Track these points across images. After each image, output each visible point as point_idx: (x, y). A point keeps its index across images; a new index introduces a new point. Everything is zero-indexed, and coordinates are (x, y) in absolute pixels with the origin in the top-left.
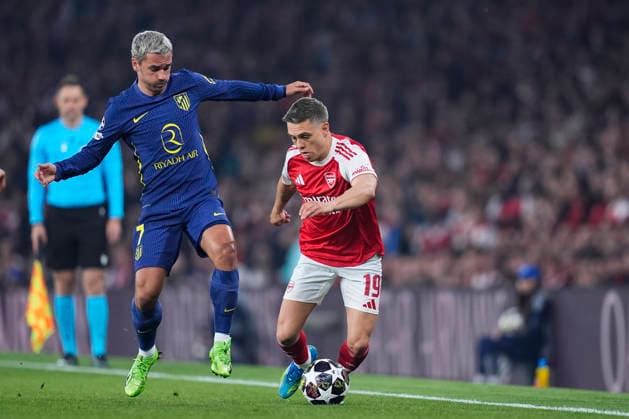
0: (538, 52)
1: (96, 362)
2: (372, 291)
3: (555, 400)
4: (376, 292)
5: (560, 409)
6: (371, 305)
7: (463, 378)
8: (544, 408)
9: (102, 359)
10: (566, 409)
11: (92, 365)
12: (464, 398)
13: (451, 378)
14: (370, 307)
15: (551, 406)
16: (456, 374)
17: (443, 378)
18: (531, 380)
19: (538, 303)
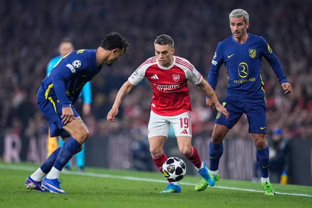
0: (284, 30)
1: (79, 169)
2: (184, 125)
3: (289, 190)
4: (186, 126)
5: (292, 194)
6: (185, 132)
7: (247, 179)
8: (284, 194)
9: (82, 168)
10: (294, 194)
11: (77, 170)
12: (248, 188)
13: (242, 179)
14: (184, 133)
15: (288, 193)
16: (244, 177)
17: (238, 179)
18: (279, 181)
19: (283, 145)
